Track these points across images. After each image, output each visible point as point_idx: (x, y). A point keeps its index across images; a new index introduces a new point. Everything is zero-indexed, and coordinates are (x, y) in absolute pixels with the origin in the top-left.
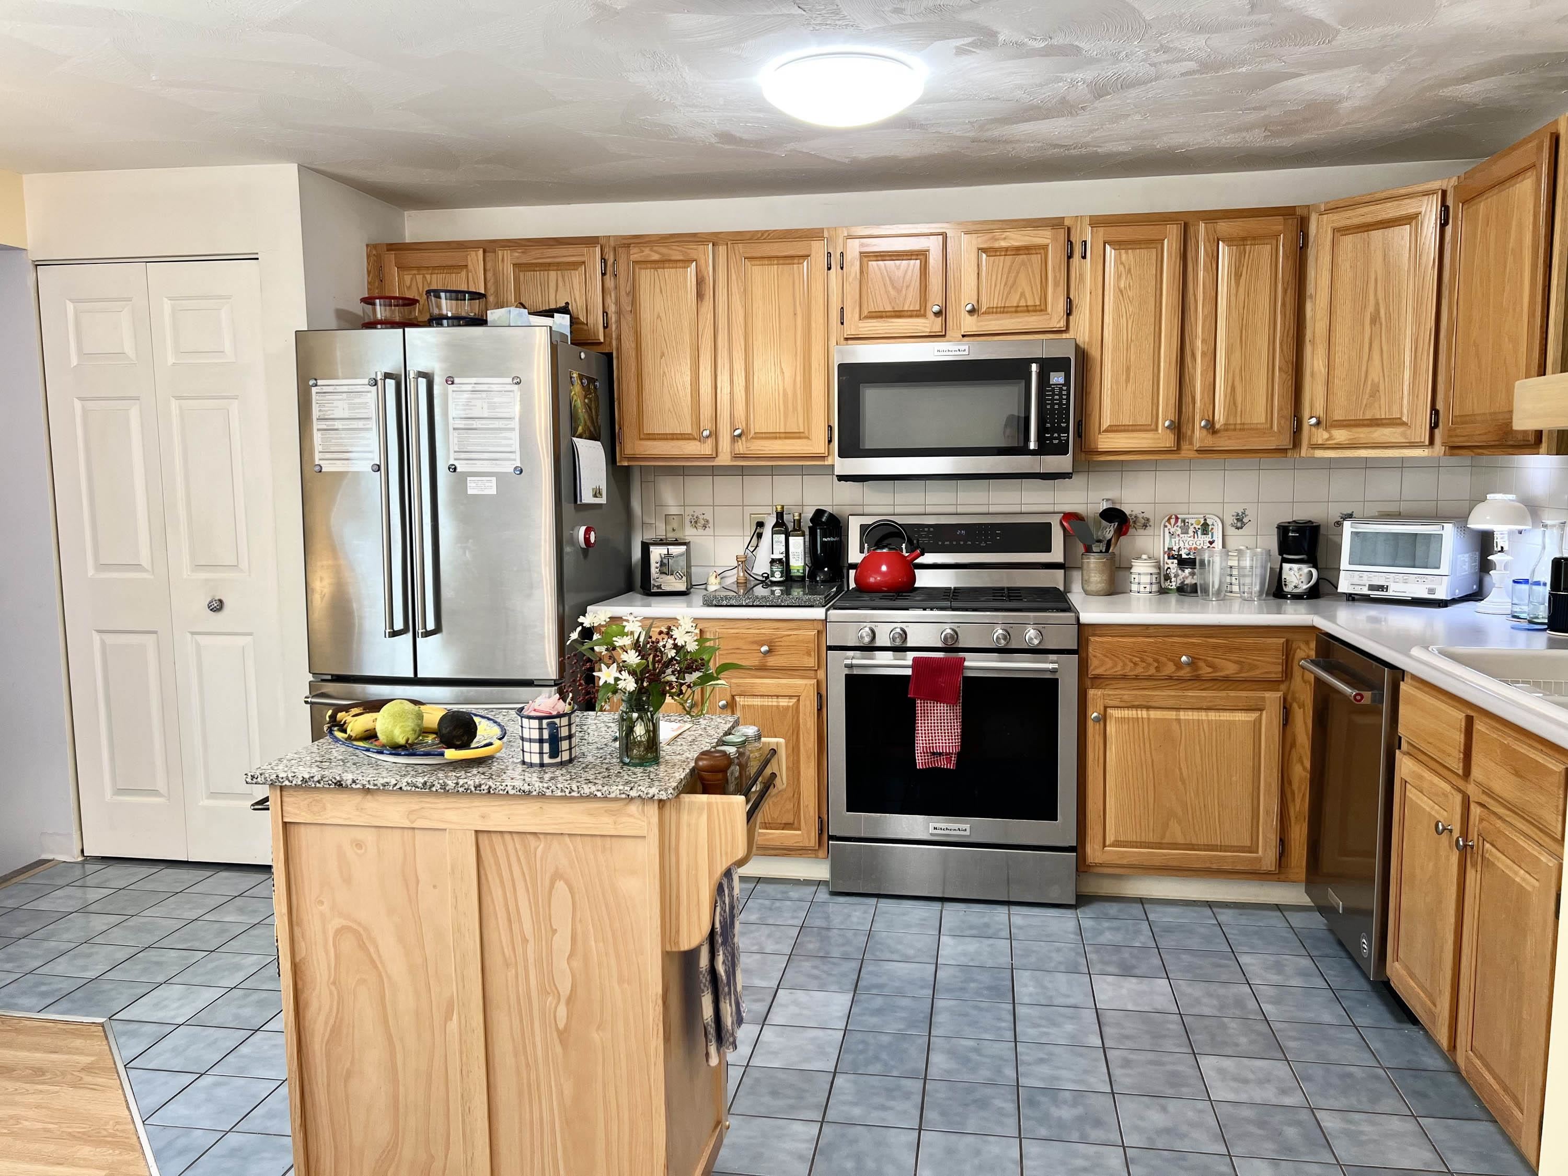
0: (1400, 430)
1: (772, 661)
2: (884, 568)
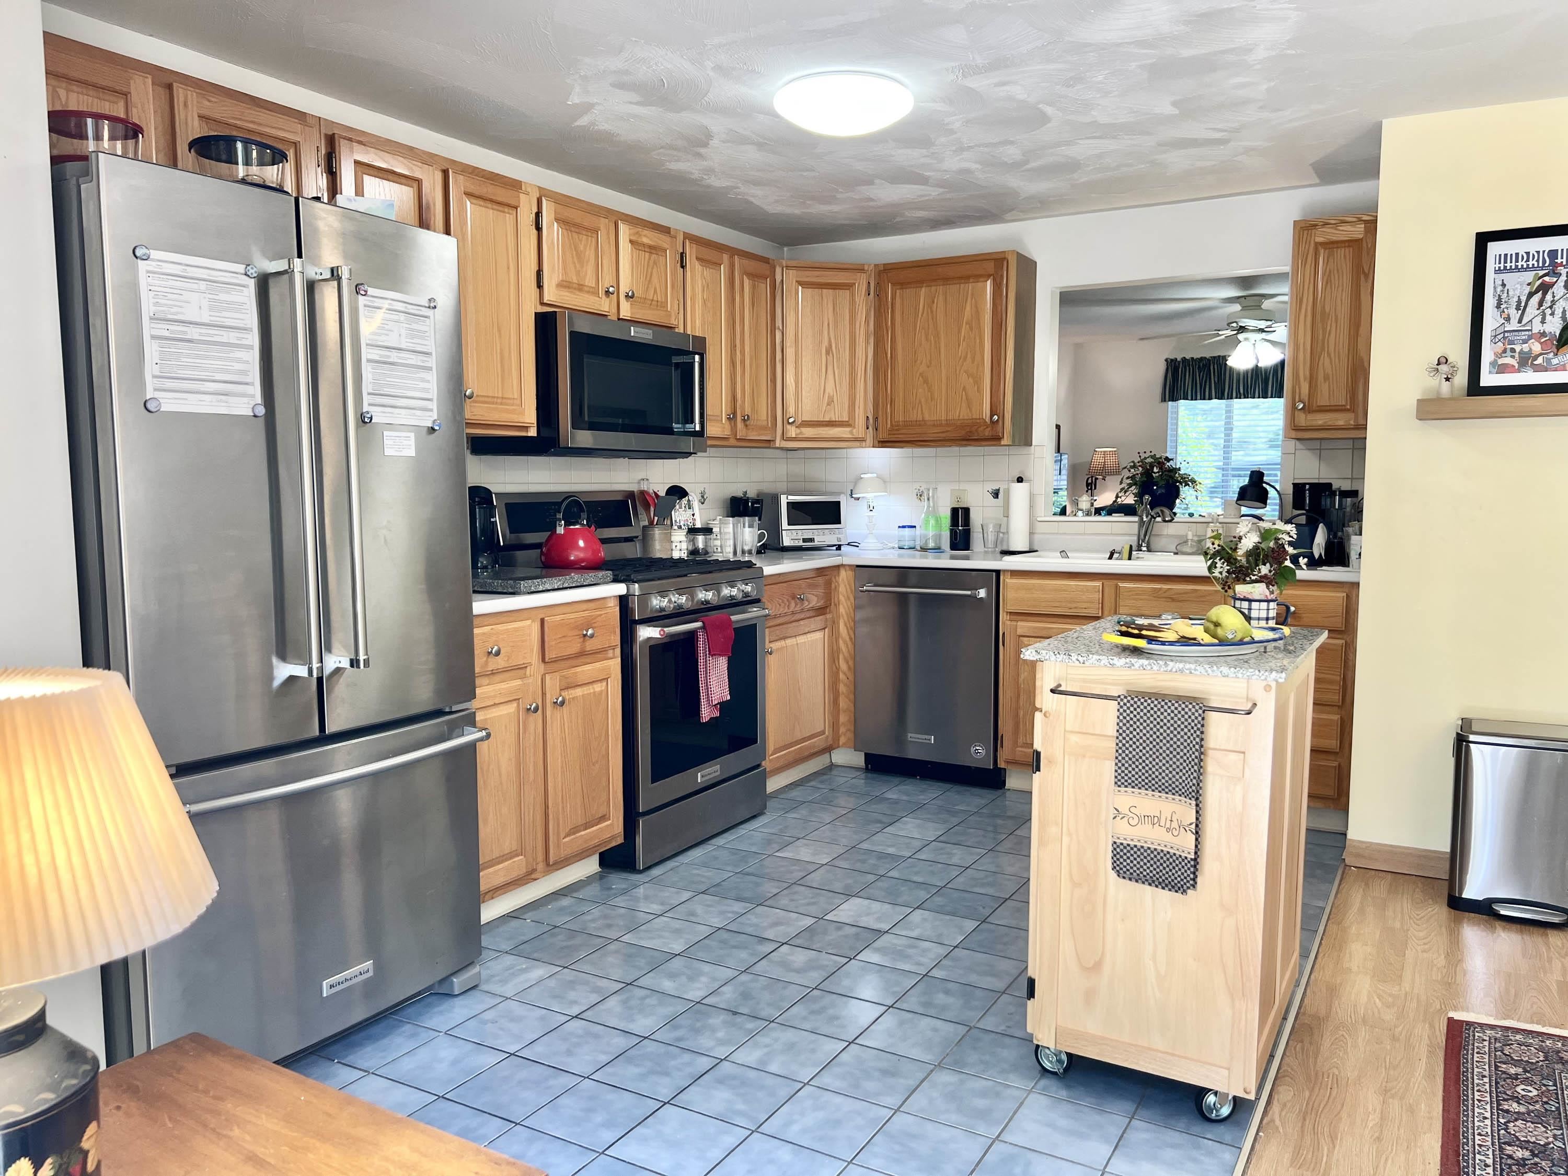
0: (848, 429)
1: (590, 645)
2: (581, 543)
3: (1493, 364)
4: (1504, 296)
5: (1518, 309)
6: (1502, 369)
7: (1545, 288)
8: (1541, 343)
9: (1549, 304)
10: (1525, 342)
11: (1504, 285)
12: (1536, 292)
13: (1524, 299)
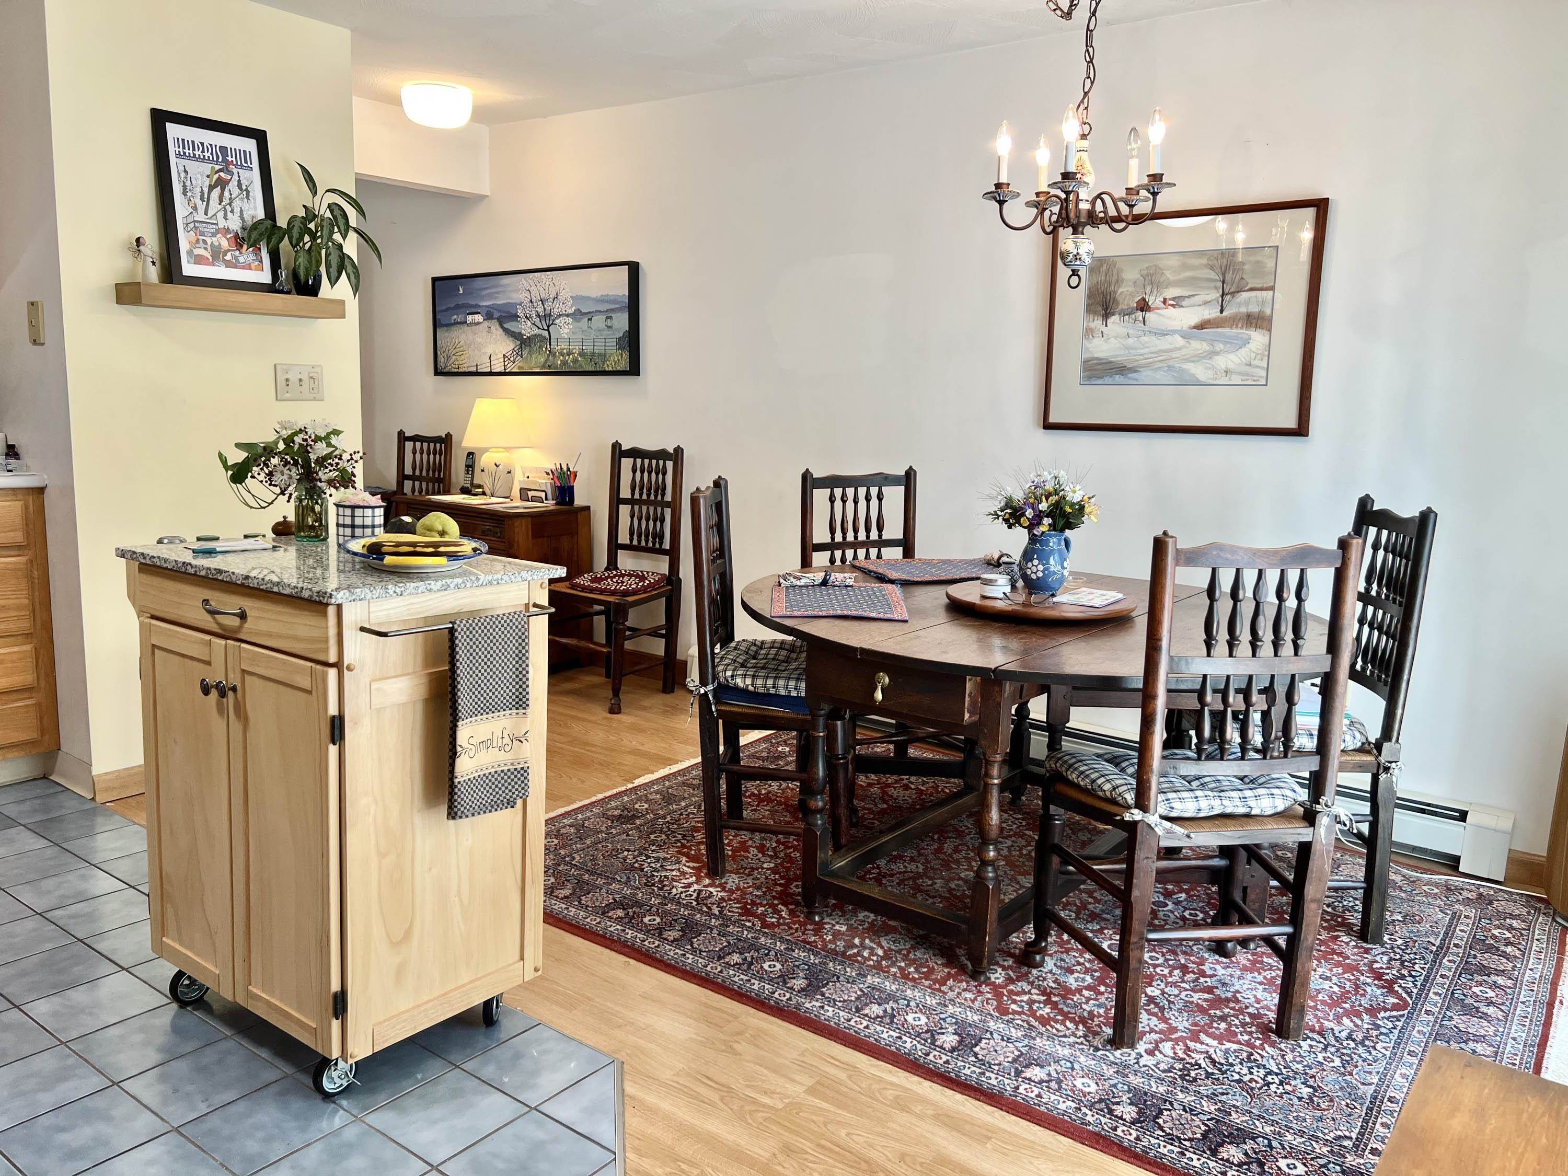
3: (190, 253)
4: (188, 183)
5: (202, 199)
6: (199, 260)
7: (222, 184)
8: (228, 239)
9: (228, 202)
10: (214, 235)
11: (186, 172)
12: (215, 186)
13: (206, 190)
